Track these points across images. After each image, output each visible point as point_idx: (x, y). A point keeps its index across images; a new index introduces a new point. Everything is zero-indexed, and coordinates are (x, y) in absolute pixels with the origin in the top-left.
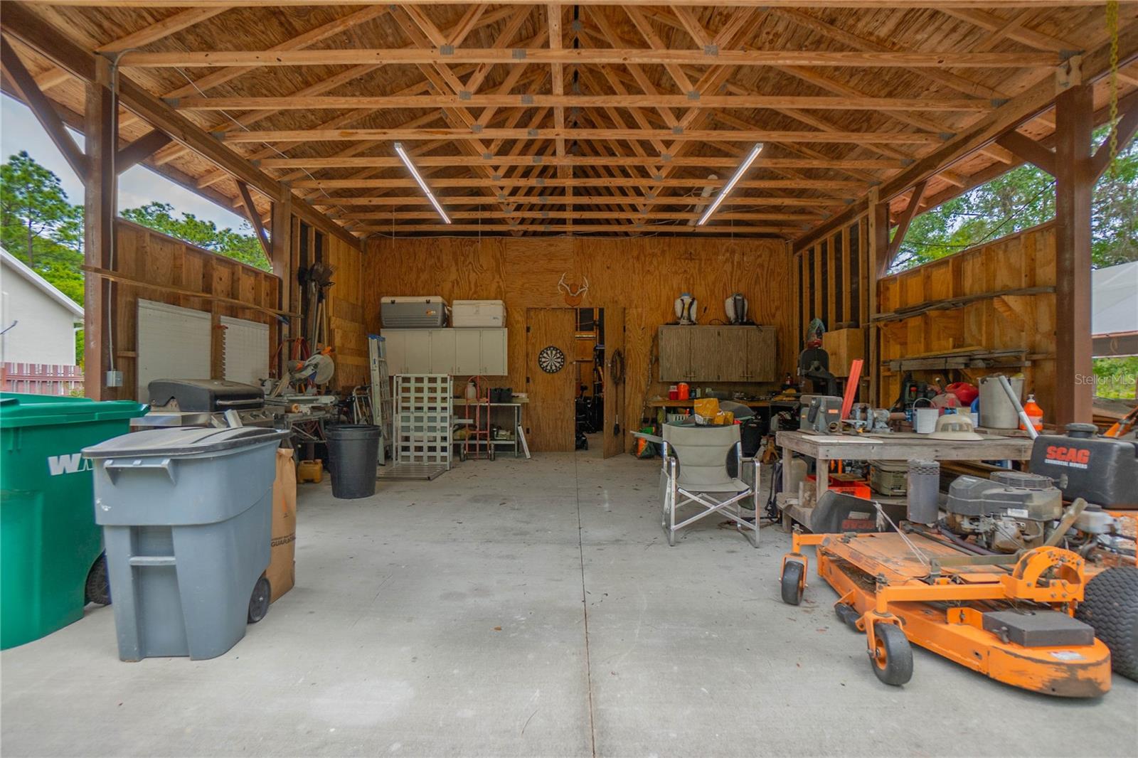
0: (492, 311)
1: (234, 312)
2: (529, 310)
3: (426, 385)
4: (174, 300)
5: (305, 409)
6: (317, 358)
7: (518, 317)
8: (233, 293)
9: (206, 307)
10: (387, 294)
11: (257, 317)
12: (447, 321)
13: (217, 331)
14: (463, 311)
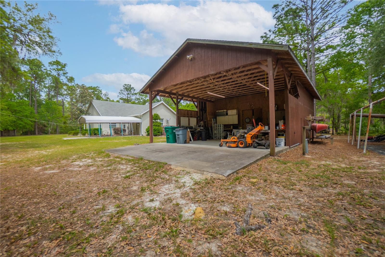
0: (234, 112)
1: (191, 117)
2: (243, 111)
3: (219, 126)
4: (184, 117)
5: (199, 129)
6: (201, 122)
7: (241, 112)
8: (191, 115)
9: (188, 117)
10: (217, 110)
11: (195, 117)
12: (227, 114)
13: (189, 120)
14: (230, 112)
